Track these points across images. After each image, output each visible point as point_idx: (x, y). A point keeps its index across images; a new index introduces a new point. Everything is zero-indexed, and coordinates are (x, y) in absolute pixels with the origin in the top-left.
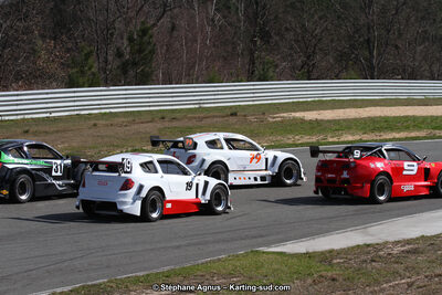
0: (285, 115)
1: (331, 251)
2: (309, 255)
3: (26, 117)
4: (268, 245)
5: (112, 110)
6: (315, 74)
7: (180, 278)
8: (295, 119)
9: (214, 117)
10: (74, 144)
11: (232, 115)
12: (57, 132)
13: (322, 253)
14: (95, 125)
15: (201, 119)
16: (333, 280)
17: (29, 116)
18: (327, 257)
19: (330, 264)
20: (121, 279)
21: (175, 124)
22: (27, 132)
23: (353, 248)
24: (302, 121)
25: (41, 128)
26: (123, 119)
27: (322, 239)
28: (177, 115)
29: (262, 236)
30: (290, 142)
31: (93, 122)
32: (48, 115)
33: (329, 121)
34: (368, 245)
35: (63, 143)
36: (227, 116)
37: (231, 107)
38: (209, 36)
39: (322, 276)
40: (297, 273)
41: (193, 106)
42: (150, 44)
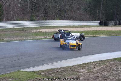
0: (37, 30)
1: (41, 71)
2: (34, 72)
4: (23, 69)
6: (48, 19)
8: (39, 31)
11: (22, 30)
13: (38, 71)
15: (13, 31)
16: (39, 79)
18: (39, 73)
19: (40, 75)
21: (5, 33)
23: (47, 70)
24: (41, 32)
27: (39, 67)
28: (6, 30)
29: (22, 66)
30: (36, 38)
33: (49, 32)
34: (52, 69)
36: (21, 30)
37: (22, 28)
38: (19, 8)
39: (36, 78)
40: (29, 77)
41: (11, 28)
42: (2, 10)
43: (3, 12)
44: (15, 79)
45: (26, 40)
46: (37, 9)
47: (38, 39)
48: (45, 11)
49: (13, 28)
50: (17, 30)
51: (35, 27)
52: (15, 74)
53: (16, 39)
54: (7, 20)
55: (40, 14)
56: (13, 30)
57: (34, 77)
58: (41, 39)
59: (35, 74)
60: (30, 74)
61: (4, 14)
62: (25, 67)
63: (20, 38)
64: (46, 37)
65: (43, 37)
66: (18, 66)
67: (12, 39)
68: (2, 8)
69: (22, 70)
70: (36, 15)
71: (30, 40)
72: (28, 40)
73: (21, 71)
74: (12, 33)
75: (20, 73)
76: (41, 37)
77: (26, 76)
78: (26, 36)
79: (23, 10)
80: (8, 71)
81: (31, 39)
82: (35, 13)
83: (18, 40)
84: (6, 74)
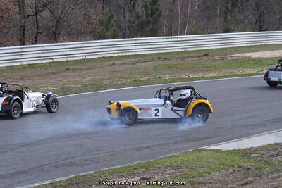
0: (240, 55)
1: (250, 149)
2: (235, 152)
3: (69, 59)
4: (209, 145)
5: (127, 54)
6: (265, 27)
7: (144, 169)
8: (245, 57)
9: (193, 57)
10: (97, 77)
11: (205, 55)
12: (89, 68)
13: (245, 150)
14: (113, 64)
15: (184, 58)
16: (248, 169)
17: (72, 59)
18: (246, 153)
19: (249, 158)
20: (103, 171)
21: (166, 62)
22: (68, 69)
23: (266, 146)
24: (250, 58)
25: (78, 67)
26: (133, 60)
27: (247, 140)
28: (168, 56)
29: (207, 139)
30: (239, 73)
31: (112, 62)
32: (84, 58)
33: (267, 59)
34: (277, 144)
35: (90, 76)
36: (202, 56)
38: (197, 4)
39: (240, 167)
40: (223, 165)
41: (180, 50)
42: (158, 10)
43: (159, 15)
44: (192, 169)
45: (215, 77)
46: (240, 5)
47: (242, 75)
48: (258, 10)
49: (183, 50)
50: (194, 55)
51: (235, 48)
52: (191, 158)
53: (191, 76)
54: (170, 33)
55: (246, 17)
56: (185, 55)
57: (235, 163)
58: (250, 75)
59: (237, 158)
60: (225, 156)
61: (164, 21)
62: (213, 140)
63: (201, 75)
64: (260, 69)
65: (255, 71)
66: (197, 139)
67: (183, 76)
68: (159, 5)
69: (206, 148)
70: (237, 20)
71: (222, 77)
72: (220, 77)
73: (205, 150)
74: (182, 62)
75: (202, 155)
76: (250, 71)
77: (216, 162)
78: (215, 69)
79: (206, 8)
80: (176, 150)
81: (226, 77)
82: (233, 14)
83: (195, 79)
84: (169, 157)
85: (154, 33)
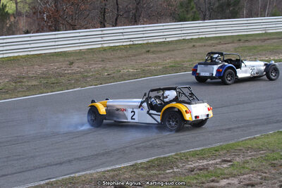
3: (150, 41)
5: (207, 36)
7: (225, 151)
9: (273, 39)
10: (178, 59)
12: (169, 51)
14: (194, 46)
15: (265, 40)
20: (184, 153)
21: (247, 44)
22: (148, 51)
25: (159, 49)
26: (213, 42)
28: (249, 38)
31: (192, 44)
32: (164, 40)
35: (170, 58)
41: (261, 32)
44: (273, 151)
49: (264, 32)
50: (274, 37)
52: (272, 140)
53: (272, 58)
54: (250, 15)
56: (265, 37)
61: (245, 3)
66: (278, 121)
67: (264, 58)
74: (263, 44)
80: (257, 132)
83: (276, 61)
84: (250, 139)
85: (234, 15)
